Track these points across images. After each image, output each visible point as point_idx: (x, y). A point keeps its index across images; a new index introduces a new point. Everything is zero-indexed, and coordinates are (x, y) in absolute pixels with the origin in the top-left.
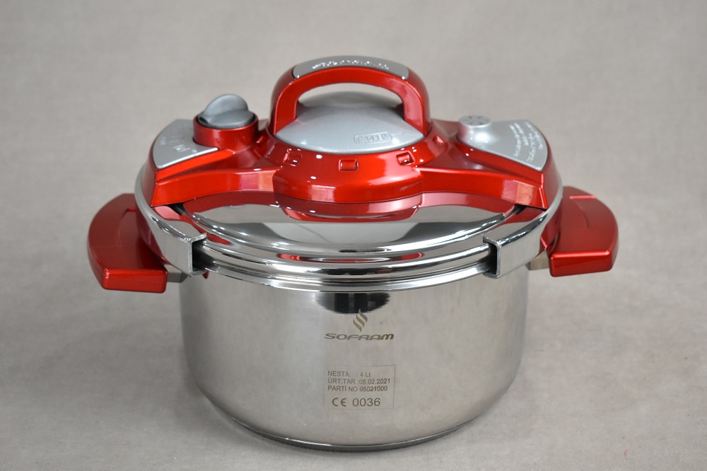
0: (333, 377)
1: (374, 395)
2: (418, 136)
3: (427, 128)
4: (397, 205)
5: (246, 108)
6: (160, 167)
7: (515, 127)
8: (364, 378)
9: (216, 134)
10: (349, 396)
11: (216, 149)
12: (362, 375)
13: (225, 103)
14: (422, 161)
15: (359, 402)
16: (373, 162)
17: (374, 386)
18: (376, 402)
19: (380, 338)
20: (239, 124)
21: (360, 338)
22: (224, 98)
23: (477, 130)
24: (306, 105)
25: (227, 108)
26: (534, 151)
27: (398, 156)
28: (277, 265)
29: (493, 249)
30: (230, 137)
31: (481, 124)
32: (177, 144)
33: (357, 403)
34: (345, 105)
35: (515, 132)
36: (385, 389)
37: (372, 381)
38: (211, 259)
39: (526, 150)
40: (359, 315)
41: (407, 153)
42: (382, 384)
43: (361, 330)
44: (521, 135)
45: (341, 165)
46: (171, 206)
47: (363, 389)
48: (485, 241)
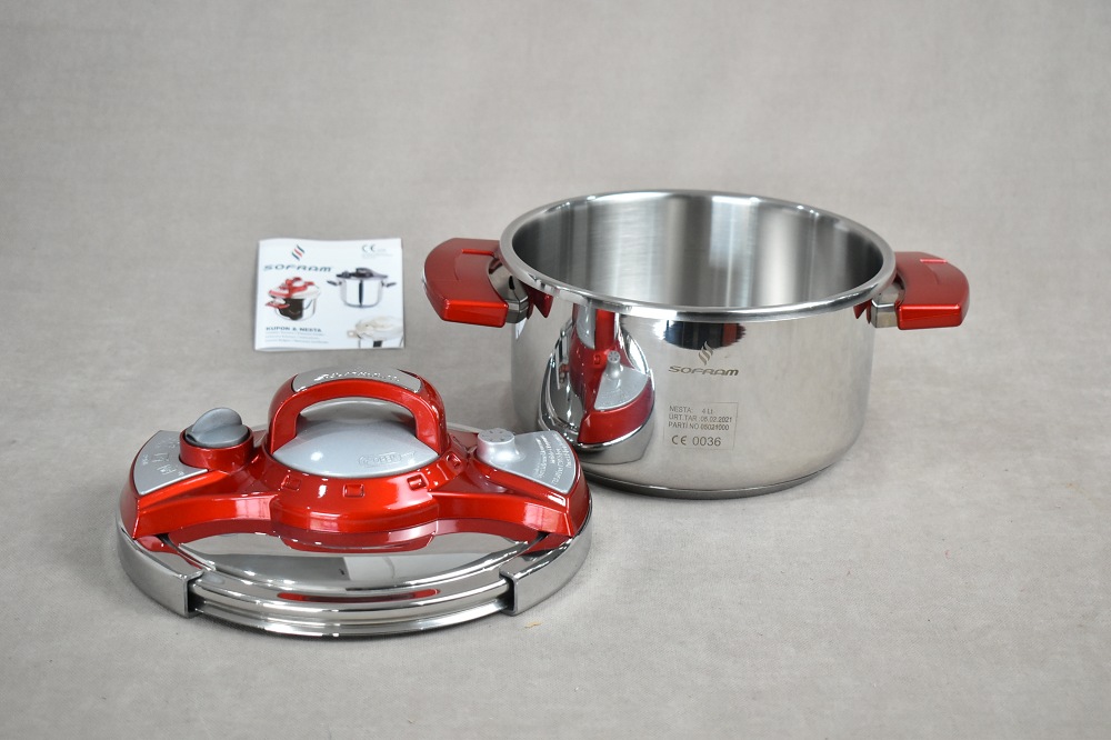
0: (674, 413)
1: (714, 434)
2: (431, 455)
3: (444, 444)
4: (415, 533)
5: (240, 422)
6: (142, 493)
7: (542, 440)
8: (706, 415)
9: (205, 453)
10: (690, 433)
11: (206, 470)
12: (704, 411)
13: (215, 418)
14: (436, 484)
15: (700, 441)
16: (381, 486)
17: (715, 424)
18: (716, 442)
19: (725, 373)
20: (230, 440)
21: (704, 372)
22: (214, 412)
23: (500, 448)
24: (309, 419)
25: (219, 424)
26: (560, 470)
27: (409, 480)
29: (511, 582)
30: (223, 457)
31: (502, 440)
32: (162, 464)
33: (699, 441)
34: (351, 421)
35: (542, 447)
36: (726, 428)
37: (714, 419)
38: (203, 599)
39: (551, 470)
40: (700, 352)
41: (420, 477)
42: (723, 424)
43: (705, 363)
44: (547, 452)
45: (345, 492)
46: (158, 536)
47: (705, 427)
48: (502, 576)
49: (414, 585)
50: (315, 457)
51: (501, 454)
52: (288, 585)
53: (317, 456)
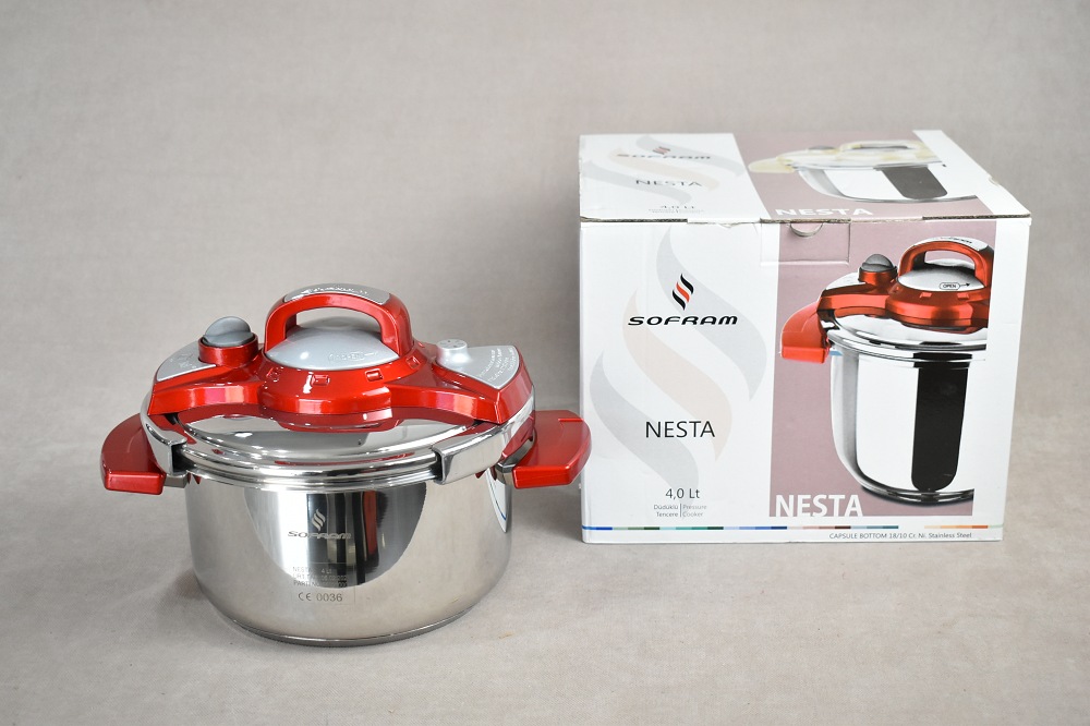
0: (297, 573)
2: (394, 356)
3: (405, 346)
5: (248, 329)
6: (160, 380)
9: (218, 352)
11: (214, 366)
13: (225, 325)
15: (323, 597)
18: (337, 598)
20: (236, 343)
22: (226, 320)
23: (454, 352)
24: (302, 327)
25: (229, 330)
26: (500, 372)
27: (368, 374)
28: (263, 471)
29: (439, 457)
30: (230, 353)
31: (458, 347)
32: (183, 361)
35: (494, 356)
38: (191, 462)
39: (494, 371)
40: (317, 515)
41: (377, 371)
43: (320, 528)
44: (497, 358)
46: (167, 415)
49: (383, 450)
50: (301, 355)
51: (455, 358)
52: (282, 454)
53: (304, 355)
